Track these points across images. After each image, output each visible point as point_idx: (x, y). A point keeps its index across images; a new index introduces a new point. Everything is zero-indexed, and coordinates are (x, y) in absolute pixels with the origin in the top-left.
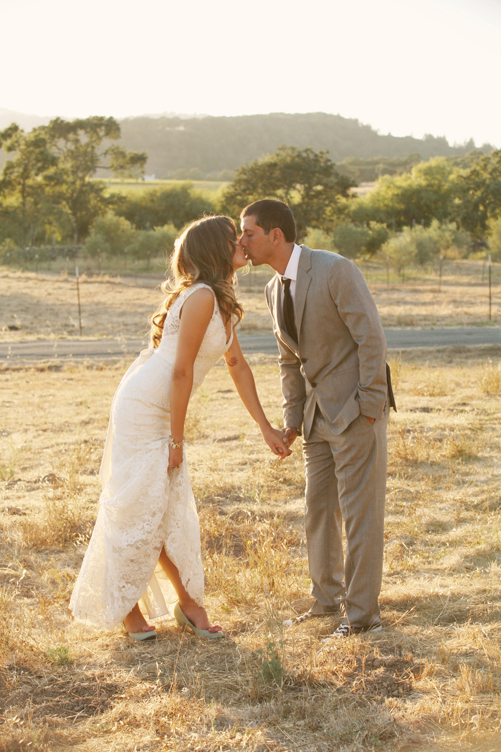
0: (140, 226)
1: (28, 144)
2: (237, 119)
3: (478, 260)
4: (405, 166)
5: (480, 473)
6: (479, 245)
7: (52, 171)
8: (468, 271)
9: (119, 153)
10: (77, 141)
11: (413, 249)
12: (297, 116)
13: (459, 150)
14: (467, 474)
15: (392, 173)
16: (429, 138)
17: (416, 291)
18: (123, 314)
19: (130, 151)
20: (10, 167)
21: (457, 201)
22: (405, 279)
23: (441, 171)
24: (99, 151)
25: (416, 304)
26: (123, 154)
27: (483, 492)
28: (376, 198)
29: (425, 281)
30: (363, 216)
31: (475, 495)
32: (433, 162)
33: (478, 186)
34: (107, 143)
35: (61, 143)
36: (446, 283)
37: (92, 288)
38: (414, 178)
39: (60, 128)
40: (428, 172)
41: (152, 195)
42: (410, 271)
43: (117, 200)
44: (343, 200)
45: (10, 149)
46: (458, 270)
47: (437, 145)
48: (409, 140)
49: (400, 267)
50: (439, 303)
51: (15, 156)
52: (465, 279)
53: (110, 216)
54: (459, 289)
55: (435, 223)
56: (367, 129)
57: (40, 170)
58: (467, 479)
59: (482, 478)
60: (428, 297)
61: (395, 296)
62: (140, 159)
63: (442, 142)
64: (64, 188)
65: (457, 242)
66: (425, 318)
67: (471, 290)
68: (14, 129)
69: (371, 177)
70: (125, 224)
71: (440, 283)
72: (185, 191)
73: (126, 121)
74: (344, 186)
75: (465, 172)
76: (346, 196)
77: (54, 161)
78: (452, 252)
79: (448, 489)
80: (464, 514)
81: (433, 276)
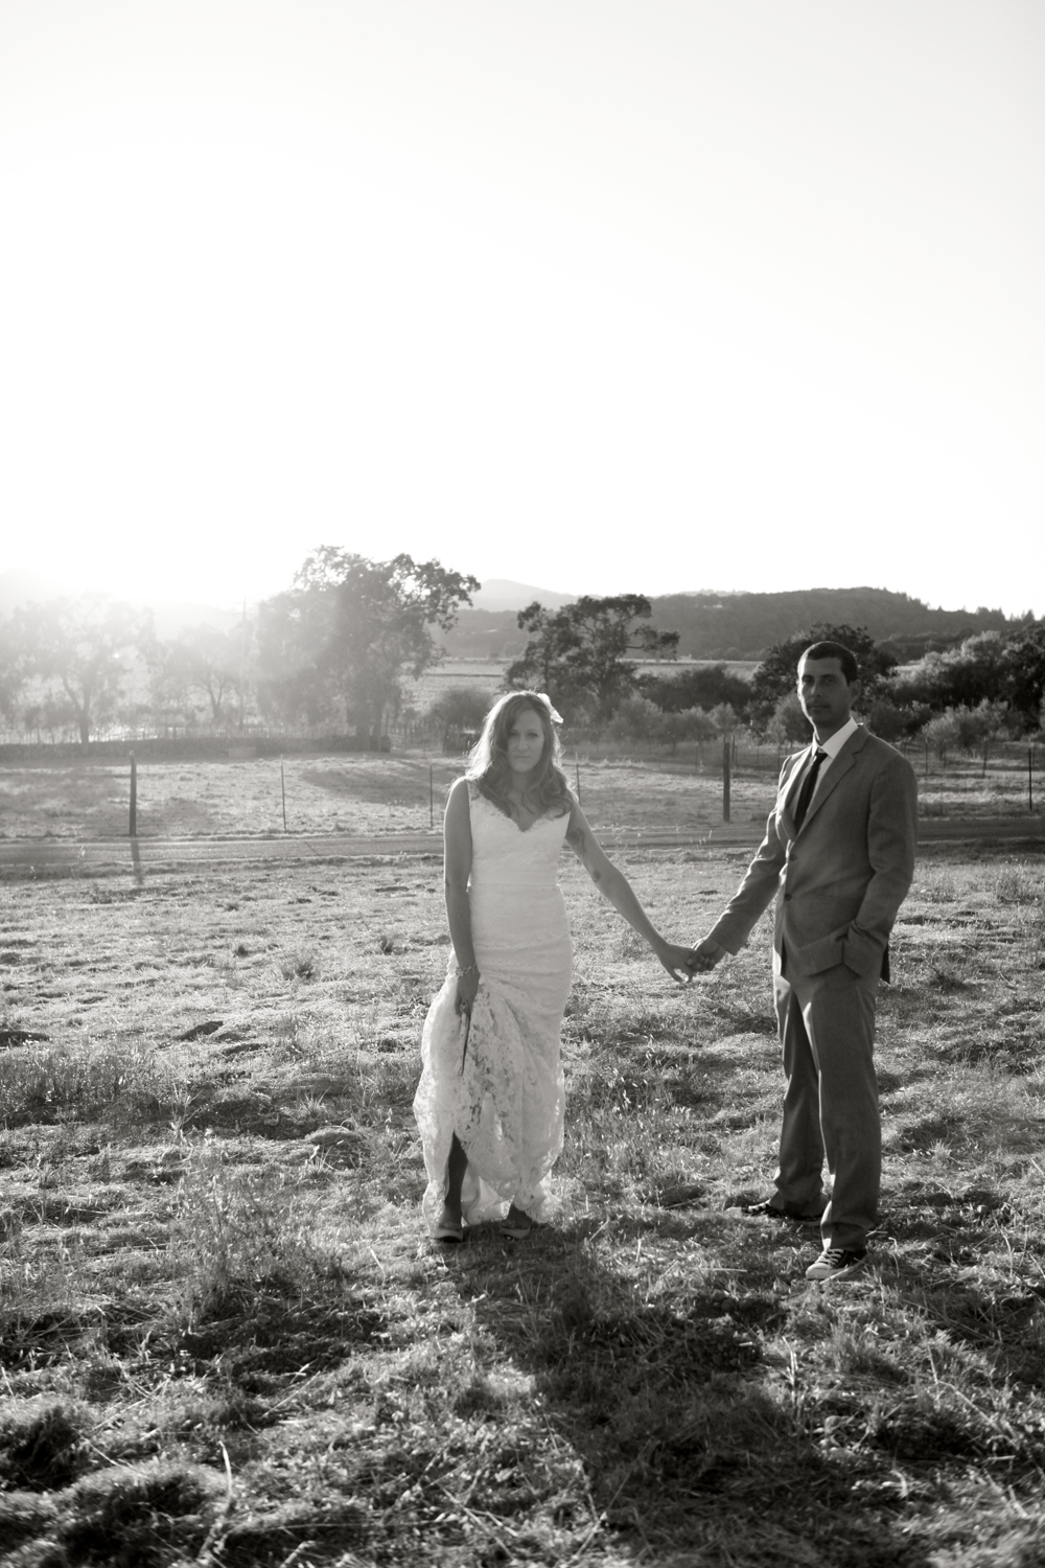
0: (667, 708)
1: (551, 623)
2: (778, 595)
3: (1029, 742)
4: (956, 642)
5: (962, 1005)
6: (1032, 726)
7: (573, 651)
8: (1016, 755)
9: (649, 633)
10: (606, 621)
11: (956, 730)
12: (841, 591)
13: (1016, 624)
14: (944, 1007)
15: (941, 650)
16: (983, 611)
17: (958, 777)
18: (641, 801)
19: (662, 630)
20: (532, 647)
21: (1011, 678)
22: (948, 763)
23: (993, 647)
24: (630, 630)
25: (956, 790)
26: (654, 634)
27: (955, 1034)
28: (922, 676)
29: (969, 765)
30: (907, 694)
31: (945, 1037)
32: (985, 637)
33: (1031, 662)
34: (638, 622)
35: (589, 622)
36: (992, 767)
37: (613, 773)
38: (963, 654)
39: (589, 607)
40: (978, 648)
41: (685, 675)
42: (952, 755)
43: (648, 681)
44: (881, 679)
45: (532, 629)
46: (1009, 753)
47: (991, 619)
48: (961, 614)
49: (942, 750)
50: (981, 789)
51: (537, 637)
52: (1014, 763)
53: (636, 697)
54: (1004, 774)
55: (985, 702)
56: (917, 603)
57: (563, 650)
58: (942, 1014)
59: (961, 1014)
60: (970, 783)
61: (935, 781)
62: (671, 639)
63: (997, 616)
64: (588, 669)
65: (1007, 722)
66: (960, 806)
67: (1018, 774)
68: (536, 608)
69: (917, 655)
70: (652, 708)
71: (985, 767)
72: (718, 671)
73: (662, 600)
74: (885, 663)
75: (1017, 647)
76: (885, 674)
77: (577, 642)
78: (1002, 734)
79: (916, 1027)
80: (924, 1065)
81: (979, 760)
